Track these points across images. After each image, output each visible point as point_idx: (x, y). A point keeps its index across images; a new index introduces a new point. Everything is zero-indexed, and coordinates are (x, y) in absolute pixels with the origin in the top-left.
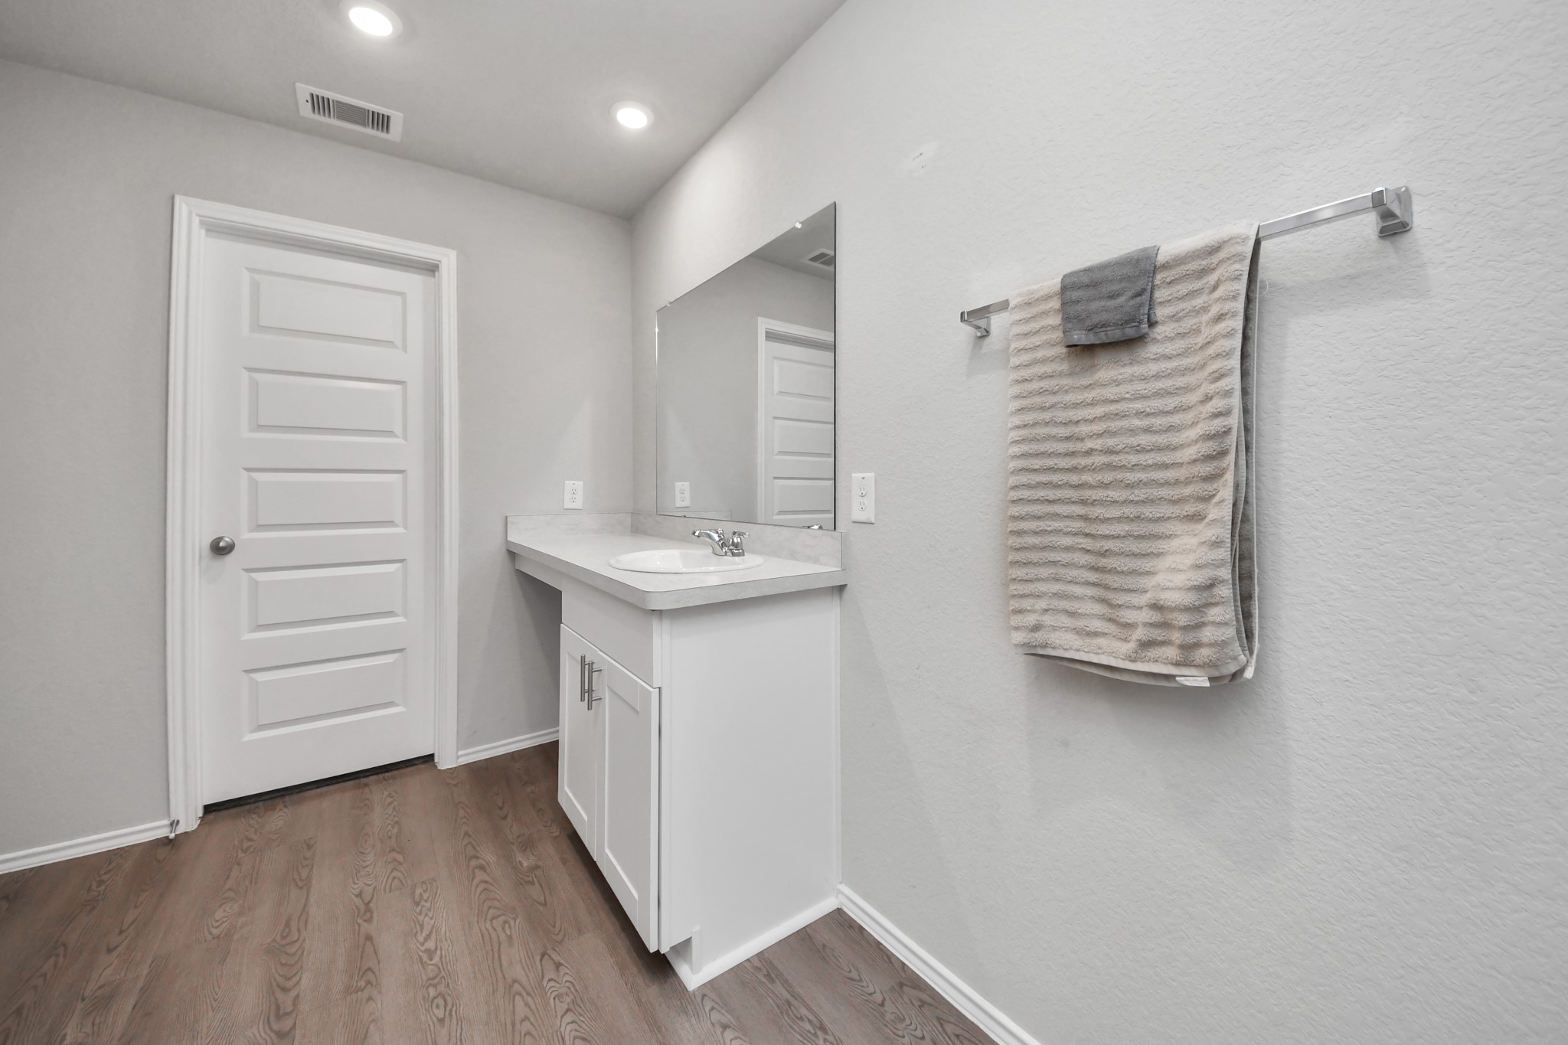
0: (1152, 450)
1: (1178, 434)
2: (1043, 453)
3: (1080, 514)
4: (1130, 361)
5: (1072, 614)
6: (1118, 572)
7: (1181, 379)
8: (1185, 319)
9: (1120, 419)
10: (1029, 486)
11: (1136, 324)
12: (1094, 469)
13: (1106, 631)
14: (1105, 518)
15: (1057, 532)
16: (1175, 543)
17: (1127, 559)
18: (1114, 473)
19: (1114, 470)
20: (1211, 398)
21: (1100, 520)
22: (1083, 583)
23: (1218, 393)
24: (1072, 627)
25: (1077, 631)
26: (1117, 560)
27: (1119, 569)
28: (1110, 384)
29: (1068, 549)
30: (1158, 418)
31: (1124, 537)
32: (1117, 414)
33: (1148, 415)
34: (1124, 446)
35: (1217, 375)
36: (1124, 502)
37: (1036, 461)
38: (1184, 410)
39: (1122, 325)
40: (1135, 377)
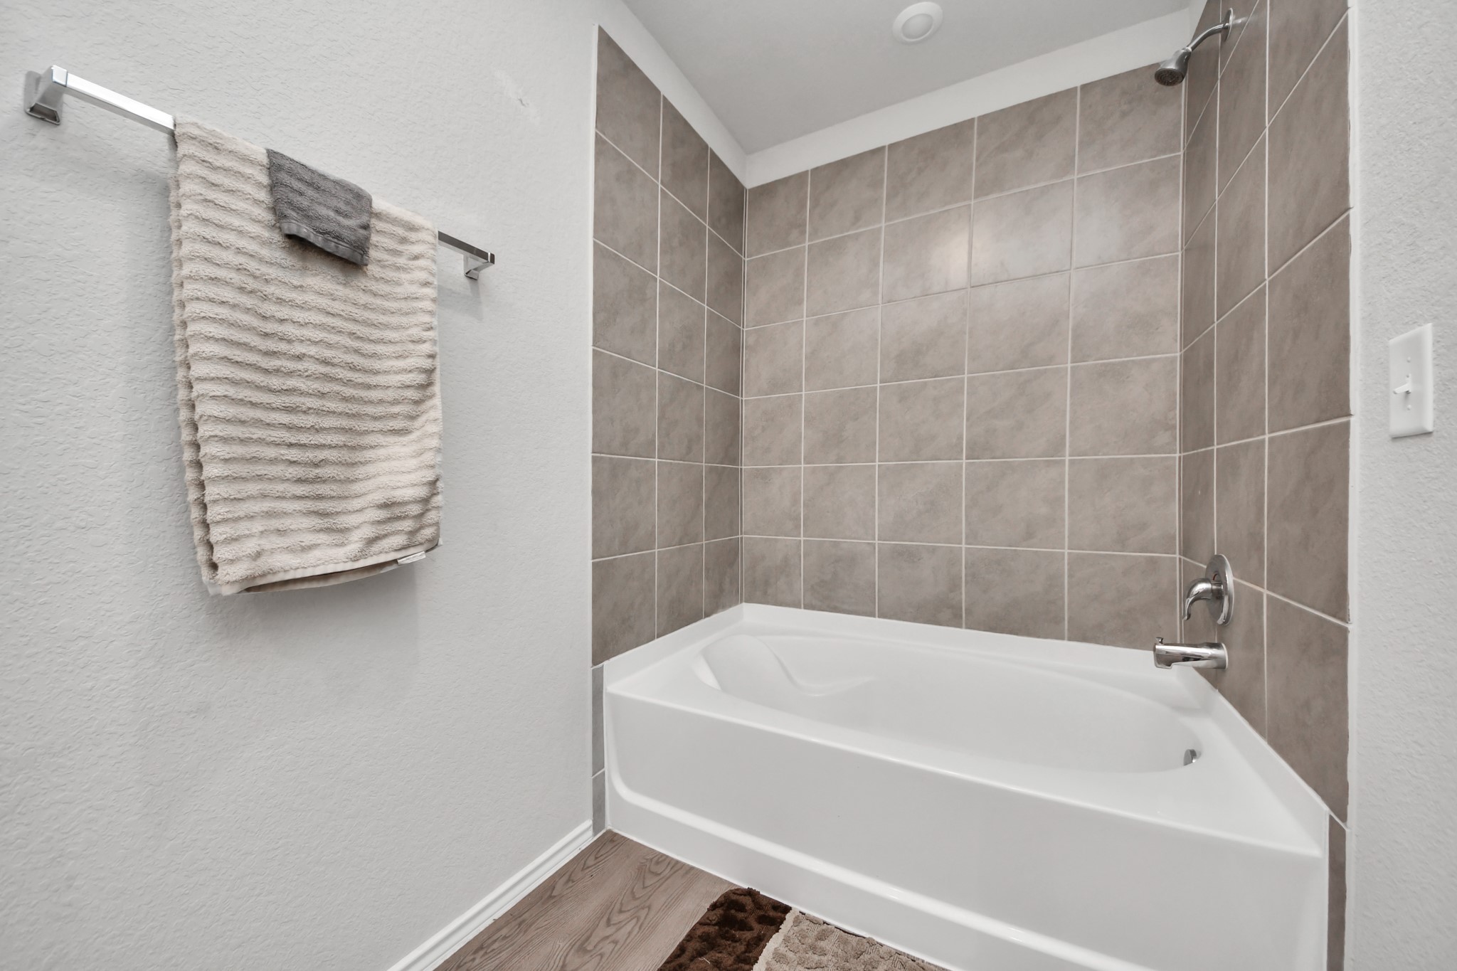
0: (360, 369)
1: (379, 362)
2: (245, 344)
3: (284, 423)
4: (344, 282)
5: (280, 532)
6: (336, 481)
7: (382, 316)
8: (387, 268)
9: (335, 333)
10: (234, 382)
11: (362, 252)
12: (307, 376)
13: (319, 542)
14: (321, 428)
15: (260, 441)
16: (381, 452)
17: (343, 468)
18: (330, 385)
19: (329, 382)
20: (425, 342)
21: (316, 429)
22: (290, 498)
23: (431, 340)
24: (285, 546)
25: (289, 550)
26: (334, 469)
27: (337, 478)
28: (327, 295)
29: (273, 461)
30: (365, 343)
31: (341, 447)
32: (333, 328)
33: (359, 338)
34: (341, 360)
35: (428, 326)
36: (340, 414)
37: (238, 352)
38: (384, 343)
39: (354, 247)
40: (349, 298)
